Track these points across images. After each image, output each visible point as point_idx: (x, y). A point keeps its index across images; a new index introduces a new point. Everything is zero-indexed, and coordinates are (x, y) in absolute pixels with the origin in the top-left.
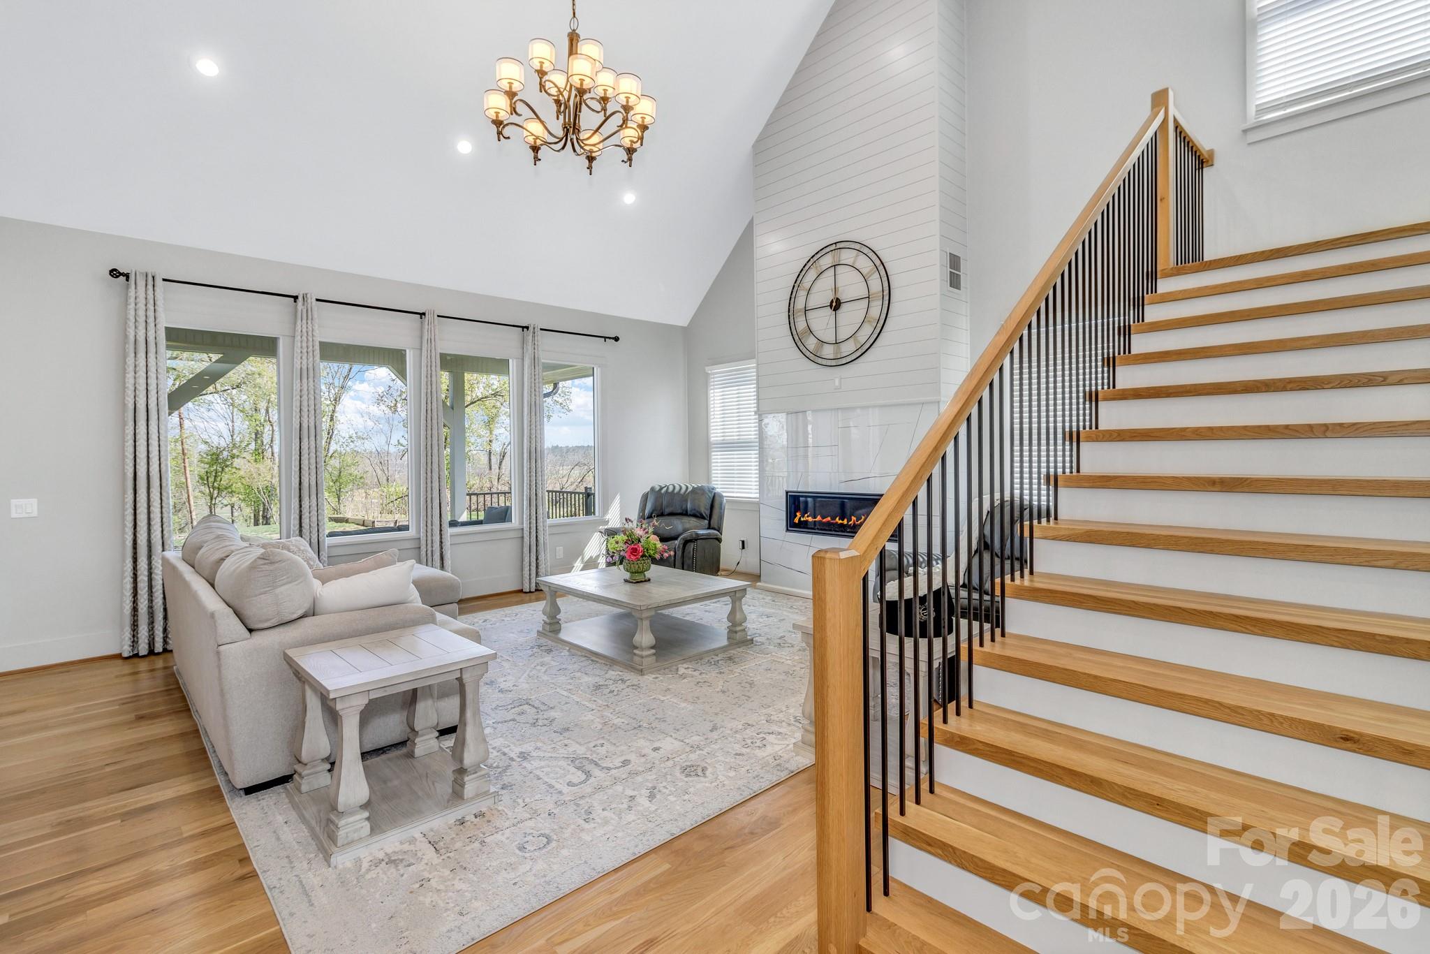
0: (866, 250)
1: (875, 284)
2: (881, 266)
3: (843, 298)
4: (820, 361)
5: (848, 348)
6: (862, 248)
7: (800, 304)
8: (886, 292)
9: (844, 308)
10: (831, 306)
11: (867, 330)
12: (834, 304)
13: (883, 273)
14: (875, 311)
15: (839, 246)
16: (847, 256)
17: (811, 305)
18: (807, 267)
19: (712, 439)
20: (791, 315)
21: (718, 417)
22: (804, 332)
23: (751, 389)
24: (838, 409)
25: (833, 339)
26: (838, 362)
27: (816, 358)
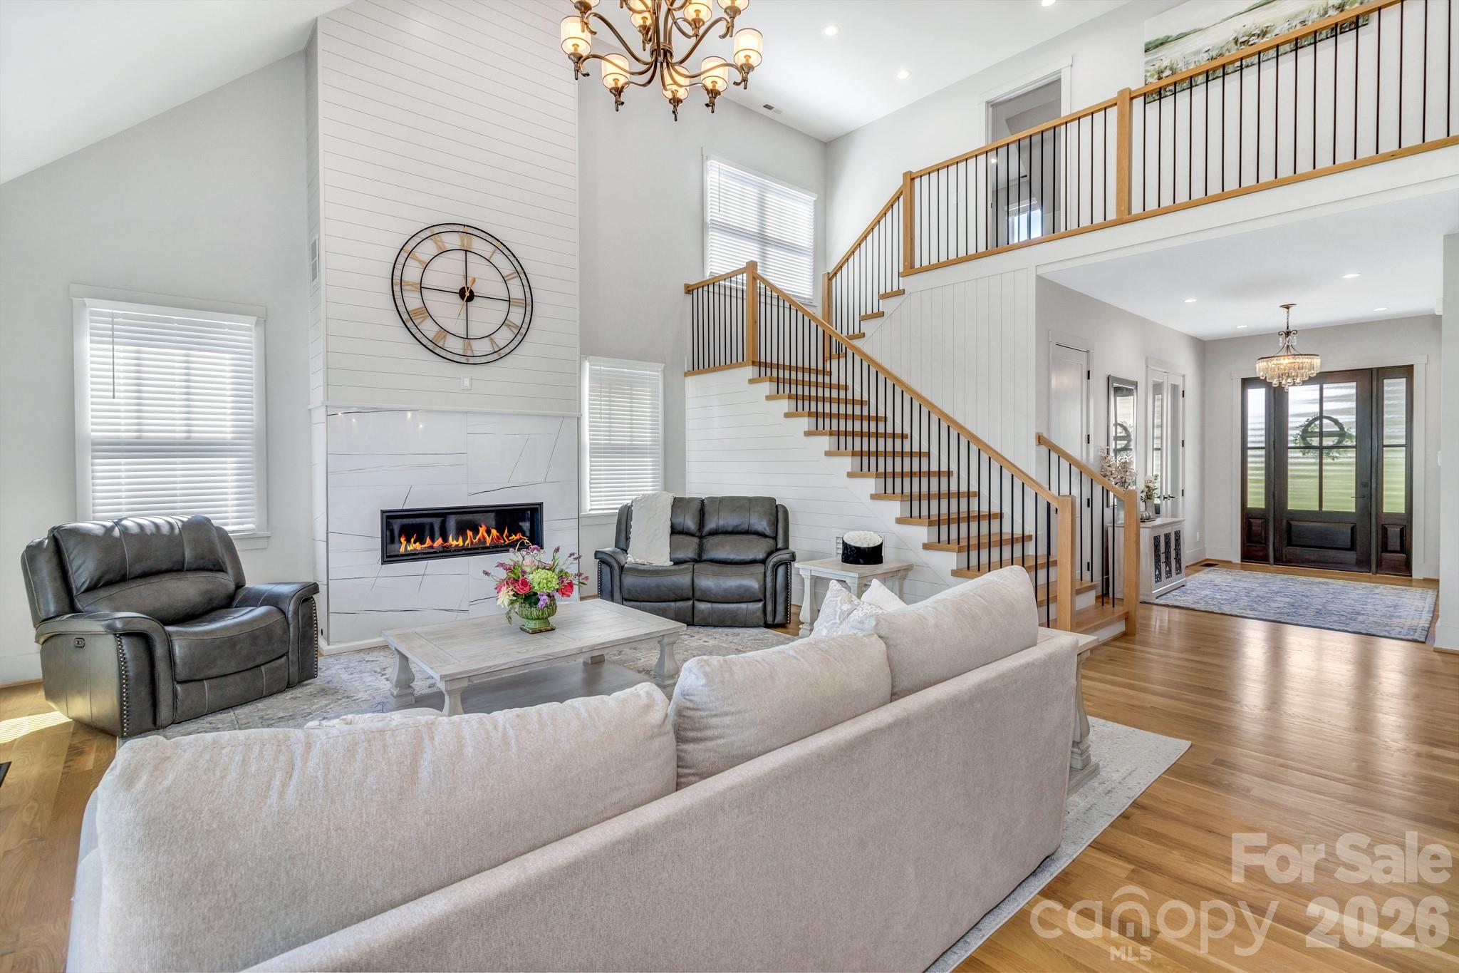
0: (506, 252)
1: (517, 290)
4: (441, 352)
5: (481, 347)
6: (500, 246)
8: (529, 303)
9: (476, 302)
10: (462, 294)
11: (506, 335)
12: (467, 294)
13: (525, 282)
14: (517, 316)
15: (469, 230)
17: (428, 282)
18: (423, 236)
19: (97, 433)
20: (396, 285)
21: (122, 395)
22: (417, 312)
23: (226, 361)
24: (467, 412)
25: (463, 333)
26: (467, 360)
27: (433, 347)
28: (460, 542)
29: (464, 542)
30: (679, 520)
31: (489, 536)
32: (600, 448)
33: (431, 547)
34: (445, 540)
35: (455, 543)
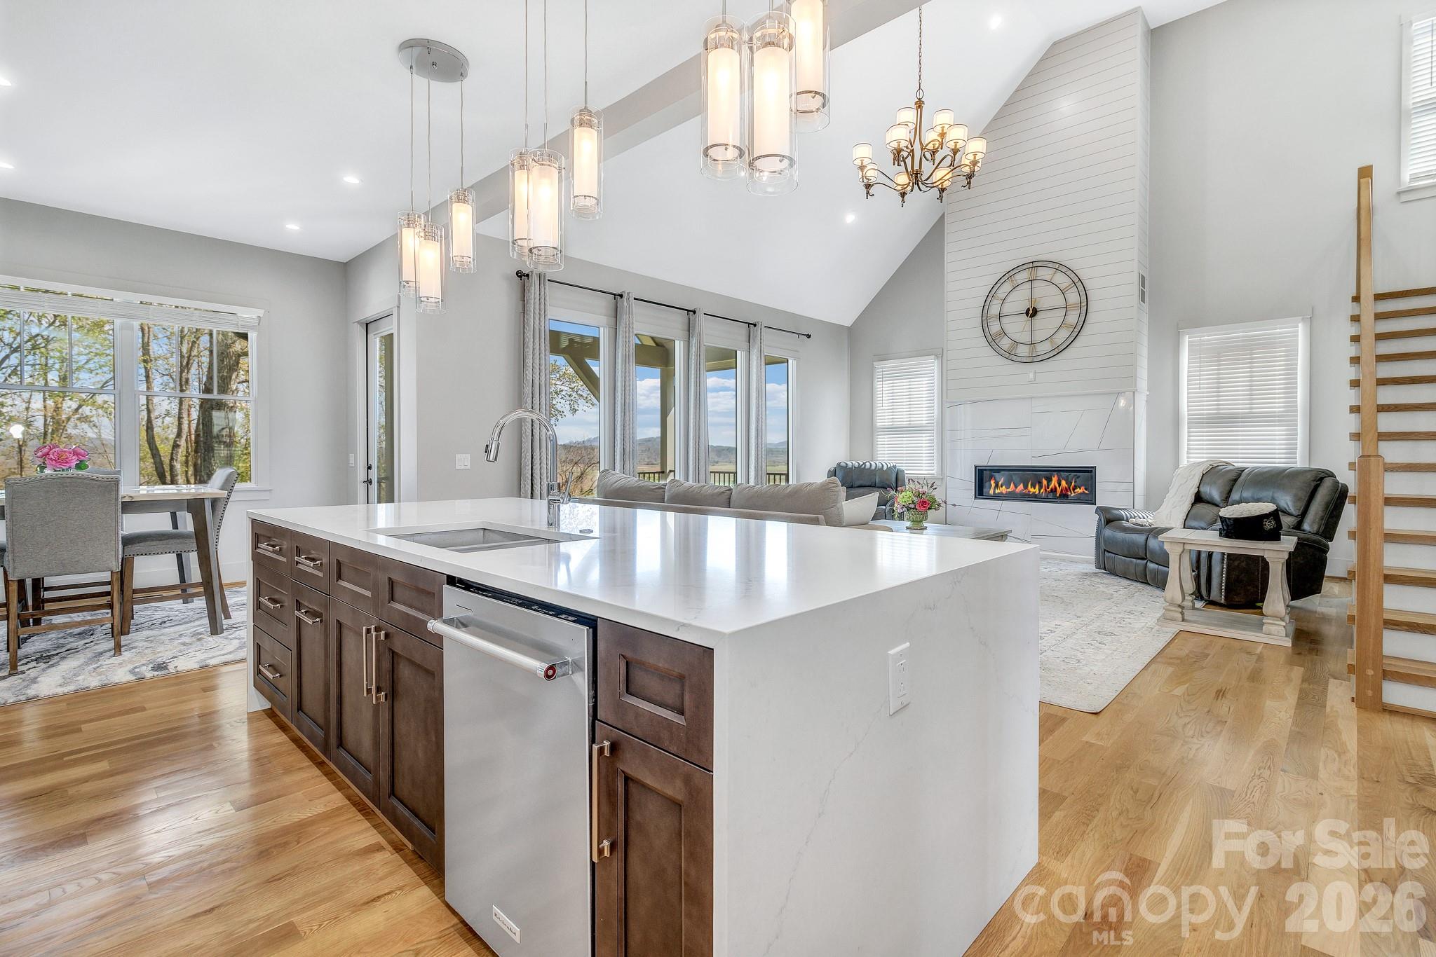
0: (1064, 269)
1: (1073, 297)
2: (1078, 282)
3: (1039, 307)
4: (1014, 358)
5: (1044, 348)
6: (1059, 267)
7: (994, 310)
8: (1084, 304)
9: (1039, 315)
10: (1027, 313)
11: (1064, 334)
12: (1031, 312)
13: (1081, 288)
14: (1073, 318)
15: (1035, 264)
16: (1043, 273)
17: (1005, 312)
18: (1002, 281)
19: (879, 424)
20: (985, 319)
21: (887, 405)
22: (998, 334)
23: (924, 382)
24: (1032, 398)
25: (1029, 340)
26: (1033, 359)
27: (1009, 355)
28: (1037, 490)
29: (1040, 490)
30: (1206, 490)
31: (1059, 487)
32: (1203, 419)
33: (1014, 491)
34: (1026, 487)
35: (1032, 490)
